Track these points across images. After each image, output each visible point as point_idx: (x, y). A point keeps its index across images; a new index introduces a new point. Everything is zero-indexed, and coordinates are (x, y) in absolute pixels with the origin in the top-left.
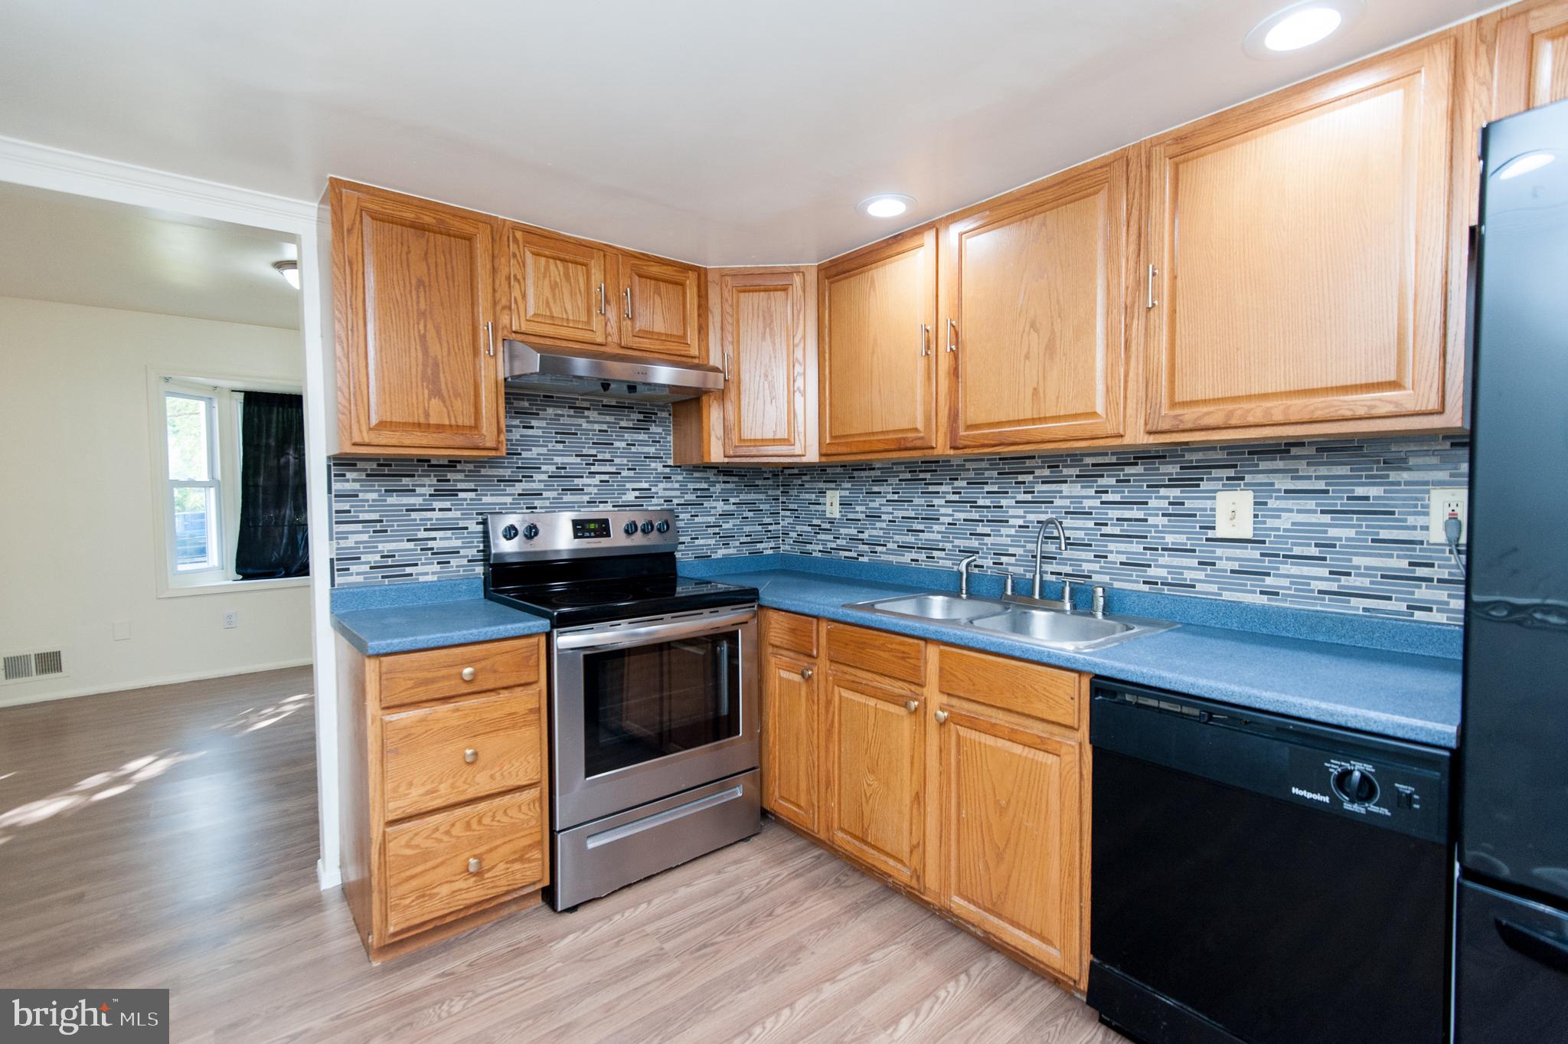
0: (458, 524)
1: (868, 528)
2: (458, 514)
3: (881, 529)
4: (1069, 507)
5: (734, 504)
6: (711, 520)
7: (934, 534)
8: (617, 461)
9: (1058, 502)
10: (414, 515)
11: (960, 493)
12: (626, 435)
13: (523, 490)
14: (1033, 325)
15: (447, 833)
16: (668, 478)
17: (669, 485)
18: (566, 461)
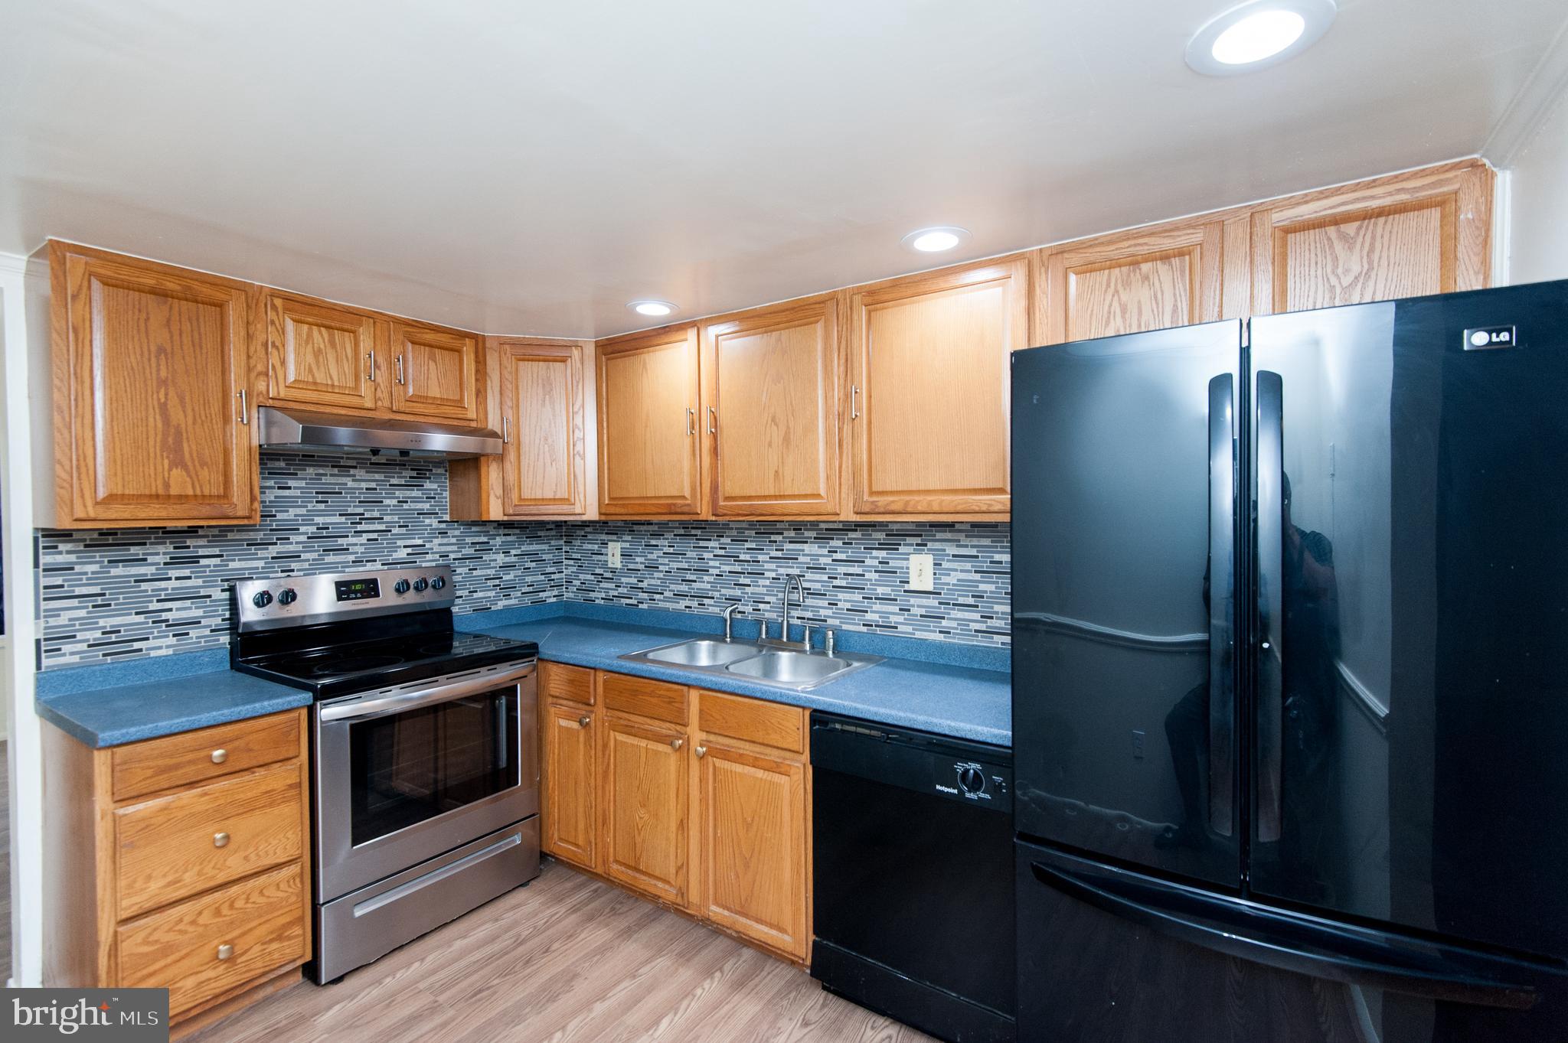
0: (199, 592)
1: (647, 578)
2: (200, 582)
3: (658, 579)
4: (810, 563)
5: (515, 555)
6: (491, 572)
7: (704, 584)
8: (387, 518)
9: (801, 559)
10: (144, 586)
11: (725, 548)
12: (397, 492)
13: (278, 553)
14: (773, 420)
15: (193, 922)
16: (443, 533)
17: (445, 541)
18: (329, 521)
